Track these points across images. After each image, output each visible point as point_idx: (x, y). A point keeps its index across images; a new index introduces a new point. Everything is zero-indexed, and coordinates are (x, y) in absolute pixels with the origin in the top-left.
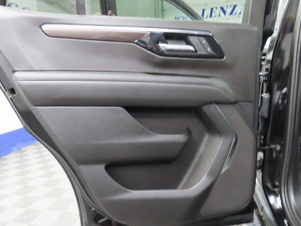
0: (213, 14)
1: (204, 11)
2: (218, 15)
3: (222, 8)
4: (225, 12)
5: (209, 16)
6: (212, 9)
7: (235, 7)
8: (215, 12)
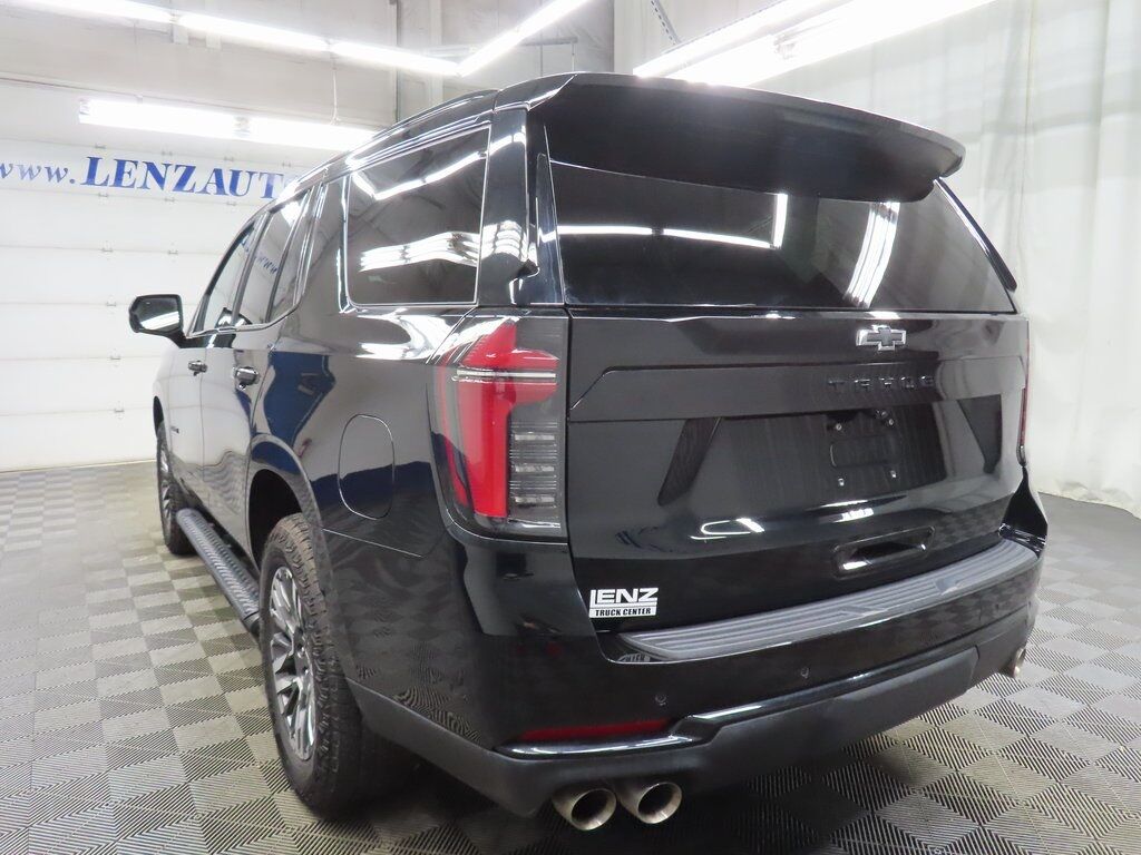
0: (126, 180)
1: (94, 162)
2: (139, 183)
3: (151, 167)
4: (160, 180)
5: (111, 181)
6: (121, 164)
7: (190, 170)
8: (129, 173)
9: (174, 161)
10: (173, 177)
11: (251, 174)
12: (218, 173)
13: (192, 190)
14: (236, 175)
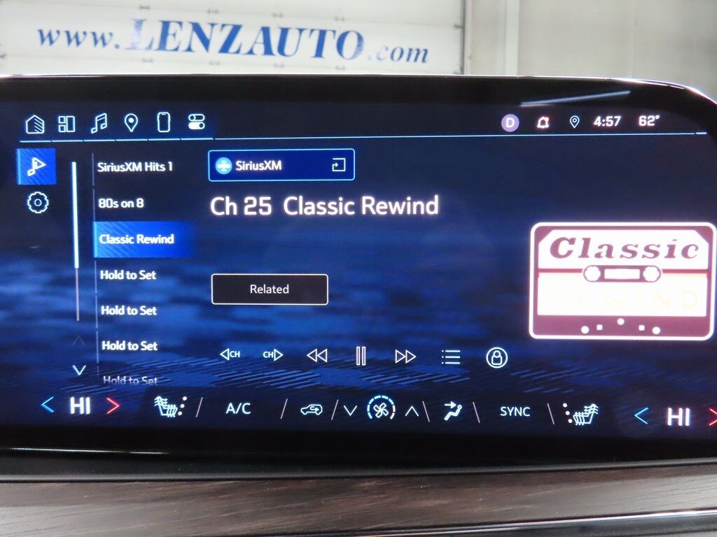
9: (219, 20)
10: (218, 39)
11: (301, 31)
12: (266, 31)
13: (238, 52)
14: (284, 32)
